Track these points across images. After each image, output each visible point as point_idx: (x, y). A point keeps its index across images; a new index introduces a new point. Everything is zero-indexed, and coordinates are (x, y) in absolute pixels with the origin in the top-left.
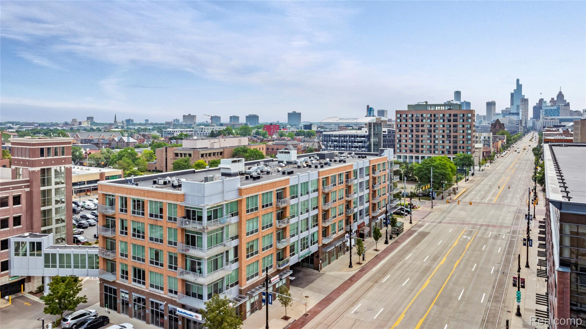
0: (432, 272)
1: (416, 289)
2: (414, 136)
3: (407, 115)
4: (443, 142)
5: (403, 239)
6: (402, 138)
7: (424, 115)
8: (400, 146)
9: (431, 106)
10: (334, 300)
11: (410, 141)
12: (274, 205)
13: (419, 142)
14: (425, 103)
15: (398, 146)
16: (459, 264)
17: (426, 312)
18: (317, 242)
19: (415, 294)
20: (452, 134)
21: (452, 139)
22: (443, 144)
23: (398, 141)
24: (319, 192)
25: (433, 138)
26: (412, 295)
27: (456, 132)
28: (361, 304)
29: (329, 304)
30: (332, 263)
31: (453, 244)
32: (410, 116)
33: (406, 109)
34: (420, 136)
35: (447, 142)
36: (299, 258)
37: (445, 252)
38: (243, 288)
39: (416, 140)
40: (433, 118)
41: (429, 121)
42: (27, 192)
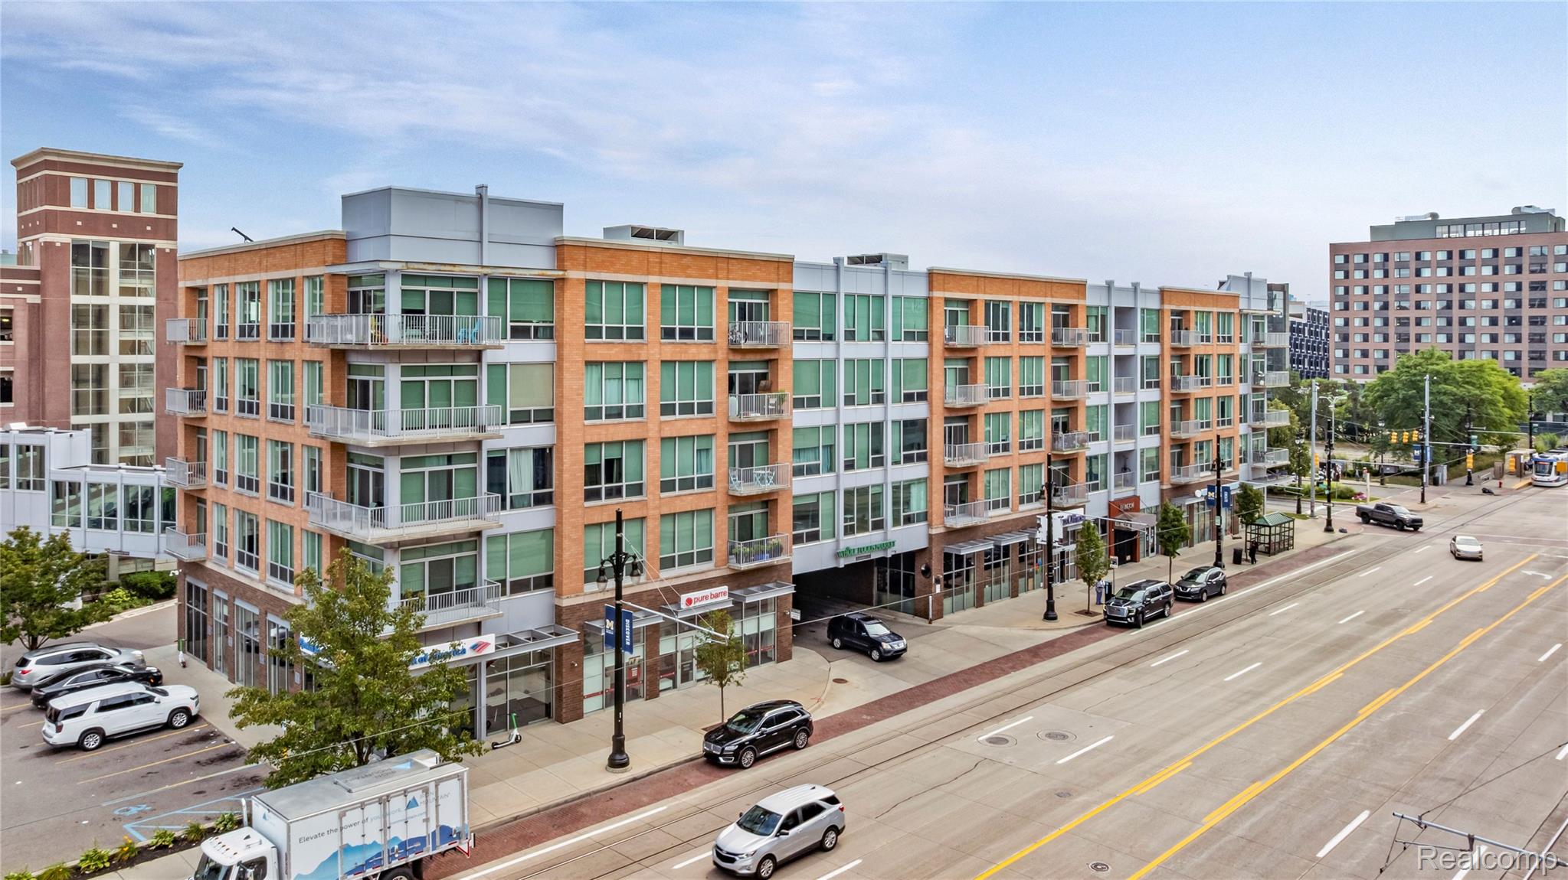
0: (1357, 654)
1: (1276, 692)
2: (1393, 322)
3: (1366, 258)
4: (1494, 339)
5: (1282, 568)
6: (1350, 330)
7: (1427, 256)
8: (1346, 355)
9: (1450, 223)
10: (934, 699)
11: (1378, 338)
12: (720, 338)
13: (1408, 340)
14: (1430, 219)
15: (1339, 353)
16: (1484, 639)
17: (1286, 762)
18: (925, 517)
19: (1265, 706)
20: (1526, 312)
21: (1525, 329)
22: (1495, 347)
23: (1337, 338)
24: (931, 345)
25: (1456, 329)
26: (1250, 708)
27: (1542, 304)
28: (1030, 718)
29: (913, 707)
30: (989, 607)
31: (1474, 586)
32: (1378, 258)
33: (1366, 237)
34: (1412, 322)
35: (1509, 339)
36: (838, 555)
37: (1433, 604)
38: (566, 602)
39: (1399, 336)
40: (1456, 263)
41: (1442, 272)
42: (32, 306)
